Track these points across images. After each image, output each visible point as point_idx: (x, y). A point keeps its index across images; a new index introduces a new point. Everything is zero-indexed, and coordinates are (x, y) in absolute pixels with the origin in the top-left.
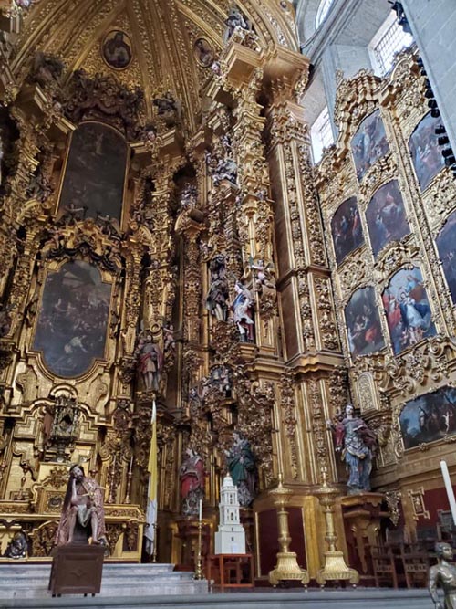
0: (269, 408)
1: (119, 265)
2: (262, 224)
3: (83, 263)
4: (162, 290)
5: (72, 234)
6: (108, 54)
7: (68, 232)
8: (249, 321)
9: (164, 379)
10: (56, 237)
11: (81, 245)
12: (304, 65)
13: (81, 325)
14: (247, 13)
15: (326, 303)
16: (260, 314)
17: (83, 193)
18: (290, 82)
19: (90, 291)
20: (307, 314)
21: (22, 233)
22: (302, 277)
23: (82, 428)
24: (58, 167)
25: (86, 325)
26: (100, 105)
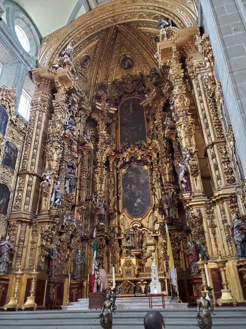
1: (149, 161)
2: (186, 129)
3: (134, 165)
4: (165, 168)
5: (127, 155)
7: (125, 155)
8: (185, 181)
10: (121, 159)
11: (131, 158)
12: (197, 30)
13: (139, 193)
15: (225, 159)
16: (192, 175)
17: (129, 134)
19: (140, 177)
20: (216, 168)
21: (107, 163)
22: (211, 148)
23: (148, 238)
24: (117, 127)
25: (141, 192)
26: (127, 91)
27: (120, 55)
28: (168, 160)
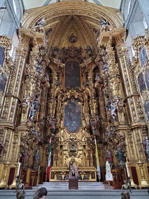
0: (124, 139)
1: (82, 100)
2: (116, 85)
3: (73, 101)
4: (94, 105)
5: (69, 94)
6: (71, 40)
7: (68, 94)
8: (115, 115)
9: (98, 131)
10: (65, 96)
11: (71, 96)
12: (124, 31)
13: (75, 118)
14: (106, 19)
15: (139, 105)
16: (119, 112)
17: (70, 81)
18: (121, 37)
19: (76, 108)
20: (134, 110)
21: (57, 97)
22: (131, 98)
23: (79, 146)
24: (63, 76)
25: (76, 118)
26: (71, 55)
27: (70, 33)
28: (96, 101)
